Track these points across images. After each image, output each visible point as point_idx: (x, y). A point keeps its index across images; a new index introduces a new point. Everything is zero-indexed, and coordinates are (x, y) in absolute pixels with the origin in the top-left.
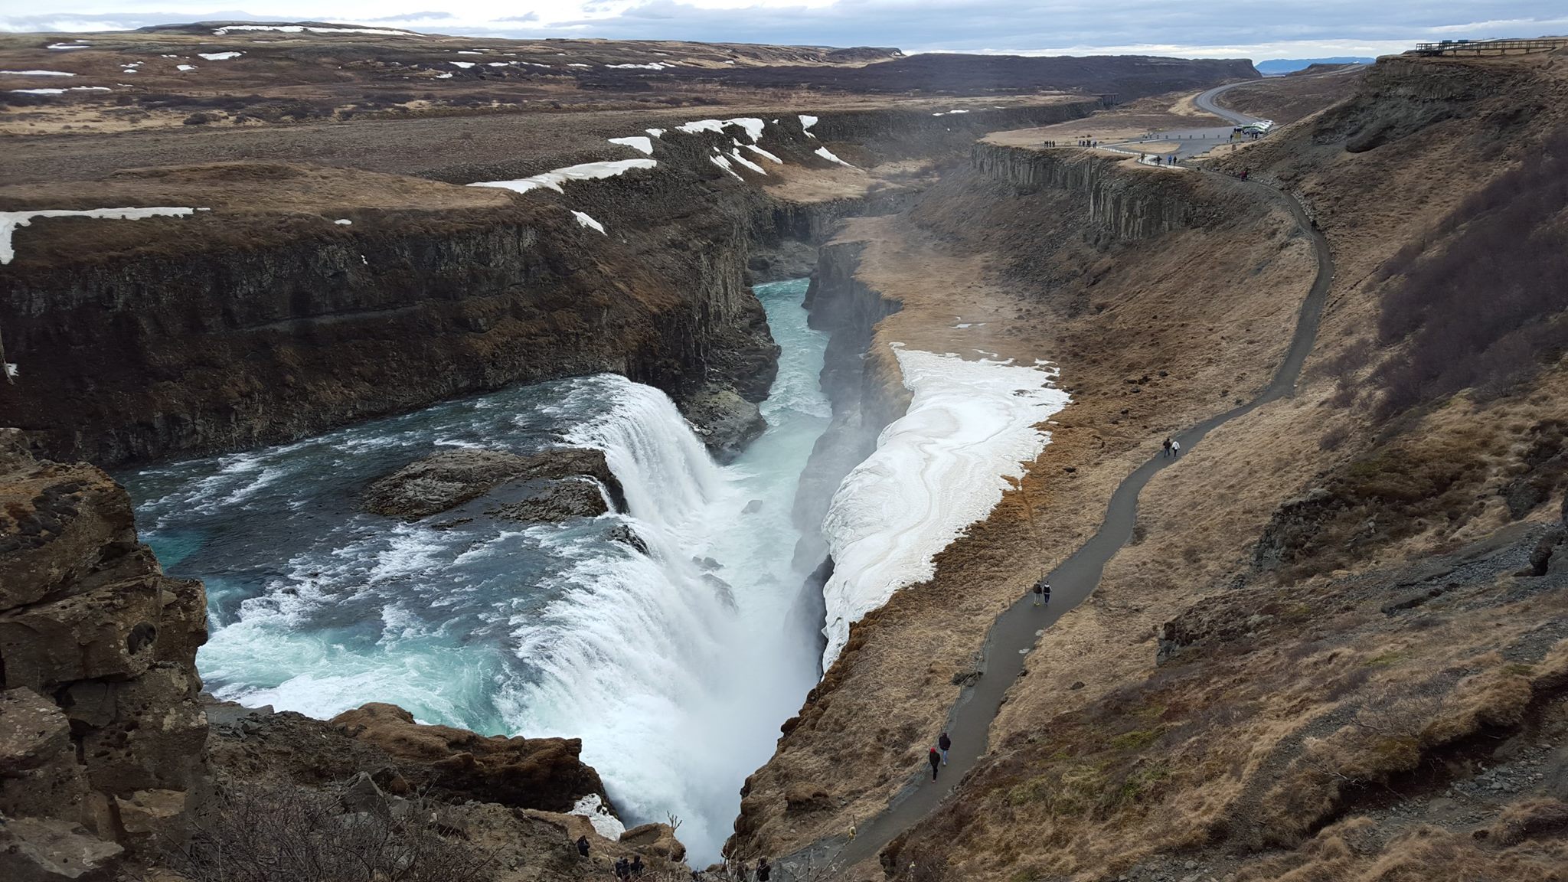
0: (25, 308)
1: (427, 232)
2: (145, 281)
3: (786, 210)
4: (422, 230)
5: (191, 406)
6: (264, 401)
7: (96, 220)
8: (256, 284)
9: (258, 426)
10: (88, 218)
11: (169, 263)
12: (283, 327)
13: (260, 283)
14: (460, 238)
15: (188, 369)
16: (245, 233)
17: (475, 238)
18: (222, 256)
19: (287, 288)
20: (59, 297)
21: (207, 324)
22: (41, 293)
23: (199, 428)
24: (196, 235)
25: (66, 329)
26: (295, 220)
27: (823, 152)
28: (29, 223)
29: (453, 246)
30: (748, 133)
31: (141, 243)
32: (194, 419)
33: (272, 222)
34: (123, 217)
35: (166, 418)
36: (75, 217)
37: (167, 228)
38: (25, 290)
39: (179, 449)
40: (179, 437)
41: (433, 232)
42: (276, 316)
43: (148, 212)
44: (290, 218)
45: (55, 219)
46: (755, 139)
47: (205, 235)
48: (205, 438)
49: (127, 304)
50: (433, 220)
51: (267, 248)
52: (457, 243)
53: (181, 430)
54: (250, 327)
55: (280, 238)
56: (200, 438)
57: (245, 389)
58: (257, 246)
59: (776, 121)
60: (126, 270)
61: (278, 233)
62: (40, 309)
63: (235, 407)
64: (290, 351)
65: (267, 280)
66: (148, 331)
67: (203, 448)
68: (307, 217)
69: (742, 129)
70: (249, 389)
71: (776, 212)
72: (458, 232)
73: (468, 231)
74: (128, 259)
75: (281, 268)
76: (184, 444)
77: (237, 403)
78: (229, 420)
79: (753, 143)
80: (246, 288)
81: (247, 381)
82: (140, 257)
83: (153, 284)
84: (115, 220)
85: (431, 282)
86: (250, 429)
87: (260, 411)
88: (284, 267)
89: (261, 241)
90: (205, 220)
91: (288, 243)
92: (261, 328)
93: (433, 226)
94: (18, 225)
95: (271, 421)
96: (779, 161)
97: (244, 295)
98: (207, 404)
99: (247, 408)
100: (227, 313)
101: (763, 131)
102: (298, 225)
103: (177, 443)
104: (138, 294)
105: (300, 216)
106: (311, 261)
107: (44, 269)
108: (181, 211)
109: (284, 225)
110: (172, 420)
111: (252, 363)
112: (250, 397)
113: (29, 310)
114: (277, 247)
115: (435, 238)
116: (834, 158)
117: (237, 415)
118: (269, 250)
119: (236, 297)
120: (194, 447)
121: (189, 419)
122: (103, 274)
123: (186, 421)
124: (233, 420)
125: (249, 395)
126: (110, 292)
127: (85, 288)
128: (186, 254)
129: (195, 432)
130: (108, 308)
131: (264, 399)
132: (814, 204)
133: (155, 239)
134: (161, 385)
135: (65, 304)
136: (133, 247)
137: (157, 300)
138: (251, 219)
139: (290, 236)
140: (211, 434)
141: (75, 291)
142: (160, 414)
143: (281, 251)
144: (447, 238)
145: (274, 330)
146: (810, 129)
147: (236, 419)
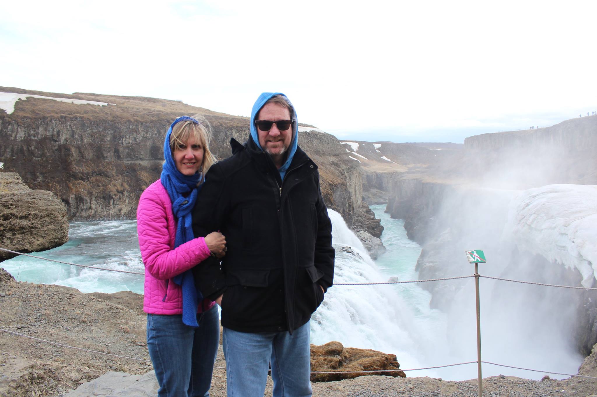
0: (13, 136)
1: (221, 125)
2: (77, 129)
3: (372, 175)
4: (219, 124)
5: (90, 194)
6: (129, 197)
7: (58, 102)
8: (133, 139)
9: (125, 209)
10: (55, 101)
11: (91, 123)
12: (145, 163)
13: (135, 140)
14: (237, 130)
15: (92, 176)
16: (131, 114)
17: (245, 131)
18: (118, 123)
19: (149, 144)
20: (32, 132)
21: (105, 155)
22: (23, 129)
23: (93, 206)
24: (107, 113)
25: (33, 148)
26: (157, 112)
27: (384, 158)
28: (26, 99)
29: (234, 133)
30: (352, 148)
31: (78, 113)
32: (91, 201)
33: (146, 112)
34: (72, 102)
35: (76, 199)
36: (49, 99)
37: (93, 109)
38: (16, 127)
39: (81, 217)
40: (82, 210)
41: (224, 125)
42: (141, 157)
43: (85, 102)
44: (154, 111)
45: (39, 99)
46: (355, 150)
47: (111, 114)
48: (96, 212)
49: (66, 140)
50: (224, 121)
51: (141, 122)
52: (236, 132)
53: (83, 206)
54: (128, 161)
55: (148, 119)
56: (93, 212)
57: (120, 188)
58: (137, 121)
59: (364, 144)
60: (68, 123)
61: (147, 117)
62: (21, 137)
63: (114, 196)
64: (146, 174)
65: (139, 139)
66: (75, 155)
67: (93, 217)
68: (163, 112)
69: (350, 146)
70: (122, 189)
71: (368, 176)
72: (237, 127)
73: (241, 127)
74: (70, 118)
75: (147, 133)
76: (84, 214)
77: (115, 195)
78: (109, 203)
79: (354, 152)
80: (127, 141)
81: (122, 185)
82: (76, 118)
83: (81, 132)
84: (68, 103)
85: (221, 150)
86: (120, 210)
87: (127, 201)
88: (149, 133)
89: (139, 119)
90: (112, 108)
91: (152, 122)
92: (133, 162)
93: (225, 123)
94: (20, 99)
95: (132, 207)
96: (367, 159)
97: (127, 144)
98: (99, 194)
99: (120, 199)
100: (117, 151)
101: (358, 147)
102: (158, 115)
103: (81, 213)
104: (73, 136)
105: (160, 111)
106: (162, 131)
107: (27, 118)
108: (101, 104)
109: (151, 114)
110: (80, 199)
111: (126, 178)
112: (122, 193)
113: (16, 137)
114: (146, 123)
115: (225, 128)
116: (389, 160)
117: (114, 201)
118: (142, 124)
119: (122, 144)
120: (89, 216)
121: (88, 200)
122: (56, 123)
123: (87, 201)
124: (111, 203)
125: (122, 192)
126: (58, 133)
127: (46, 130)
128: (100, 120)
129: (90, 208)
130: (56, 141)
131: (130, 196)
132: (385, 173)
133: (86, 112)
134: (76, 182)
135: (34, 136)
136: (74, 113)
137: (82, 140)
138: (135, 110)
139: (153, 119)
140: (99, 210)
141: (41, 130)
142: (74, 196)
143: (148, 124)
144: (231, 129)
145: (140, 164)
146: (379, 149)
147: (114, 203)
